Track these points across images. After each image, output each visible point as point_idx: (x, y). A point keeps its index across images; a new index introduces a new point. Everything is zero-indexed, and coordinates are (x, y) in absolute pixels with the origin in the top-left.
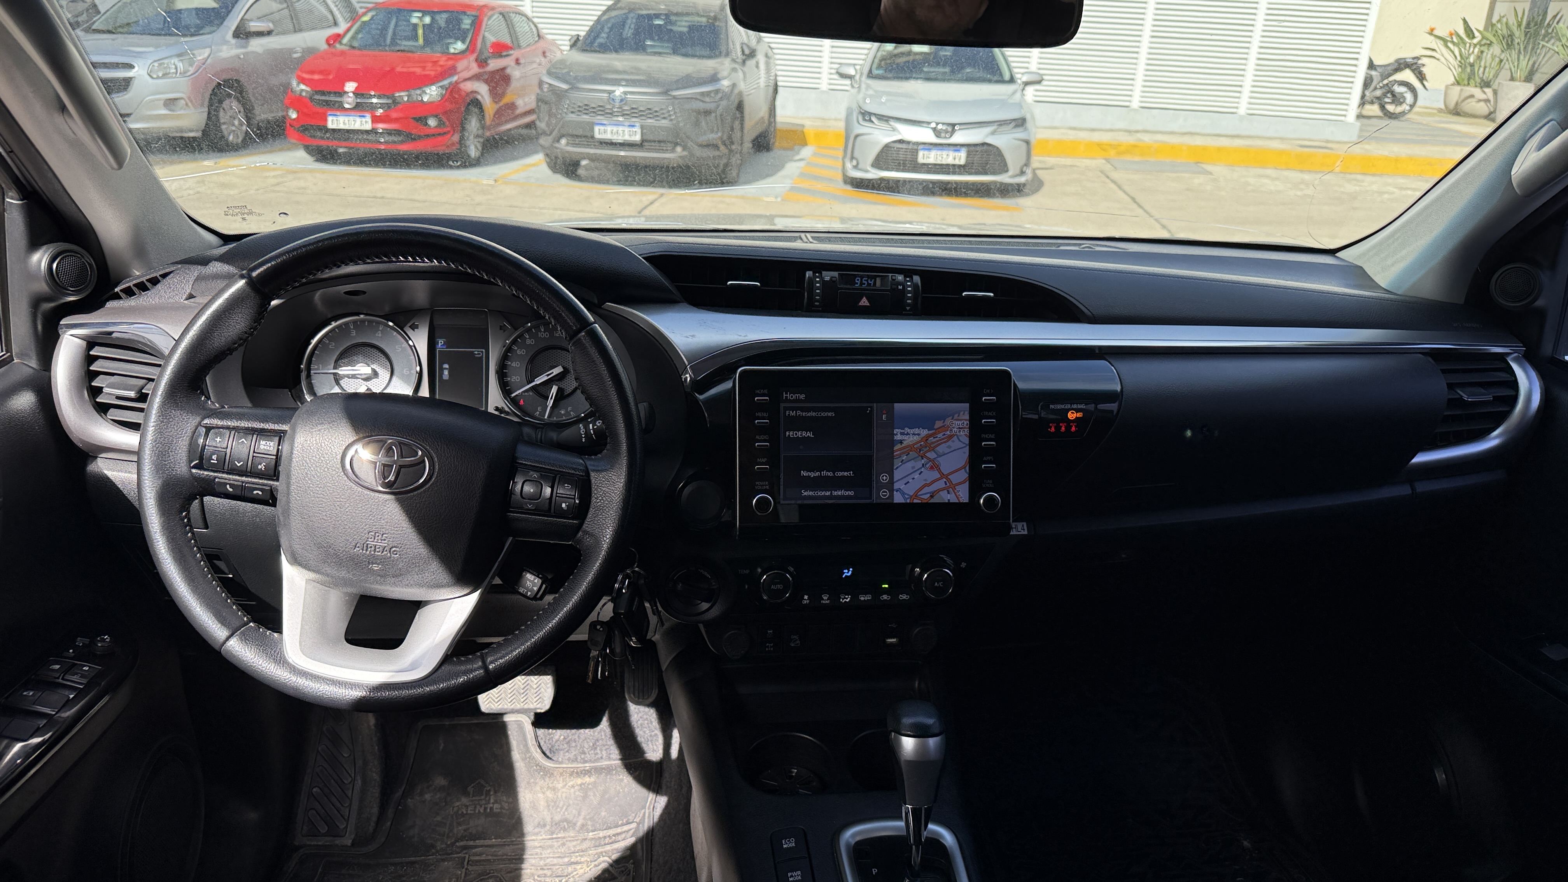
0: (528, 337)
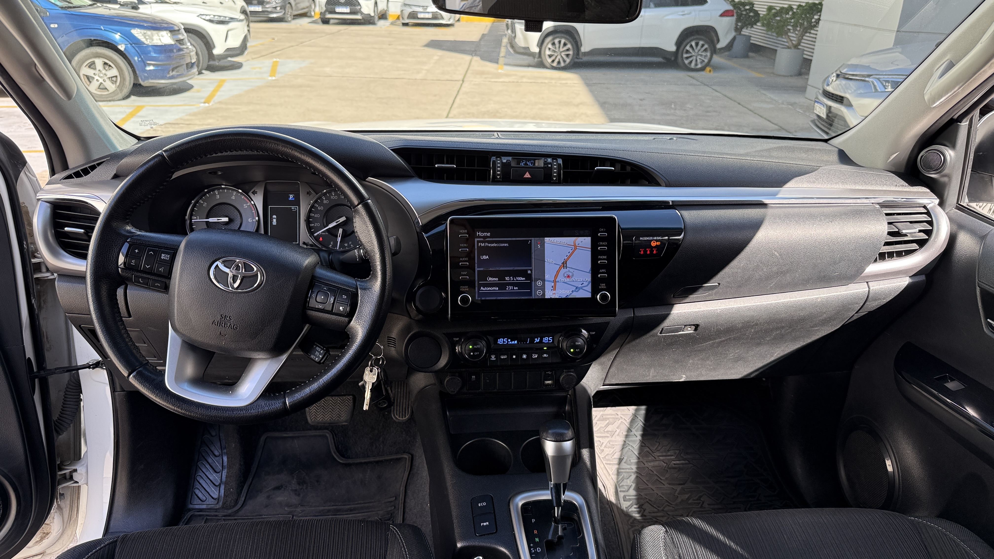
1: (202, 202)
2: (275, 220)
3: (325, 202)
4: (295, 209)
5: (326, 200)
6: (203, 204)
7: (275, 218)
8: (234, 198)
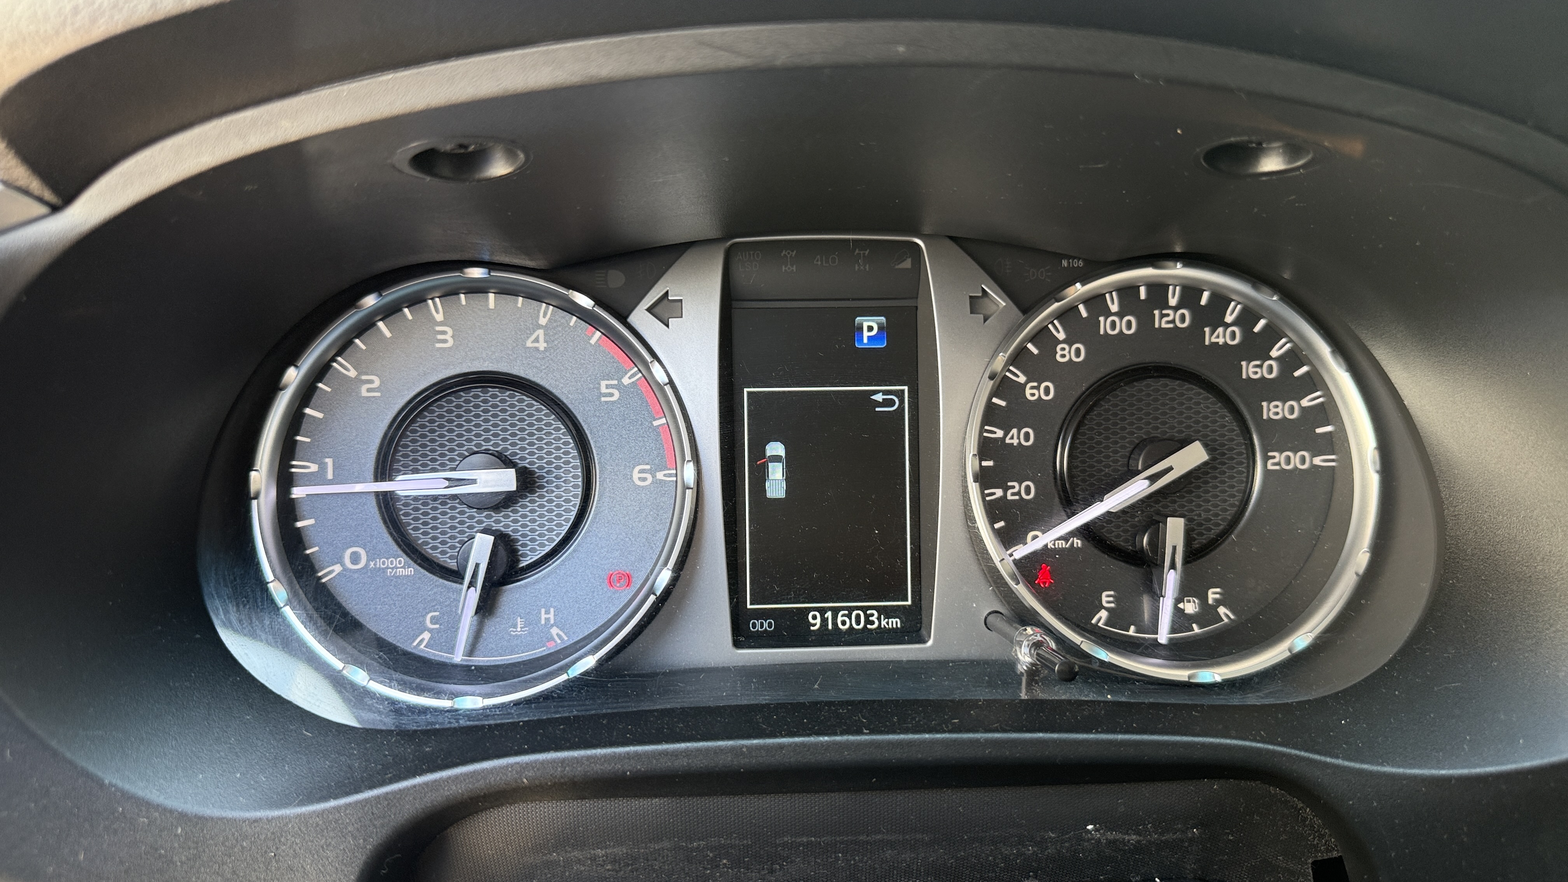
0: (1061, 336)
1: (352, 373)
2: (776, 474)
3: (1065, 354)
4: (891, 403)
5: (1069, 341)
6: (358, 381)
7: (776, 459)
8: (542, 345)
